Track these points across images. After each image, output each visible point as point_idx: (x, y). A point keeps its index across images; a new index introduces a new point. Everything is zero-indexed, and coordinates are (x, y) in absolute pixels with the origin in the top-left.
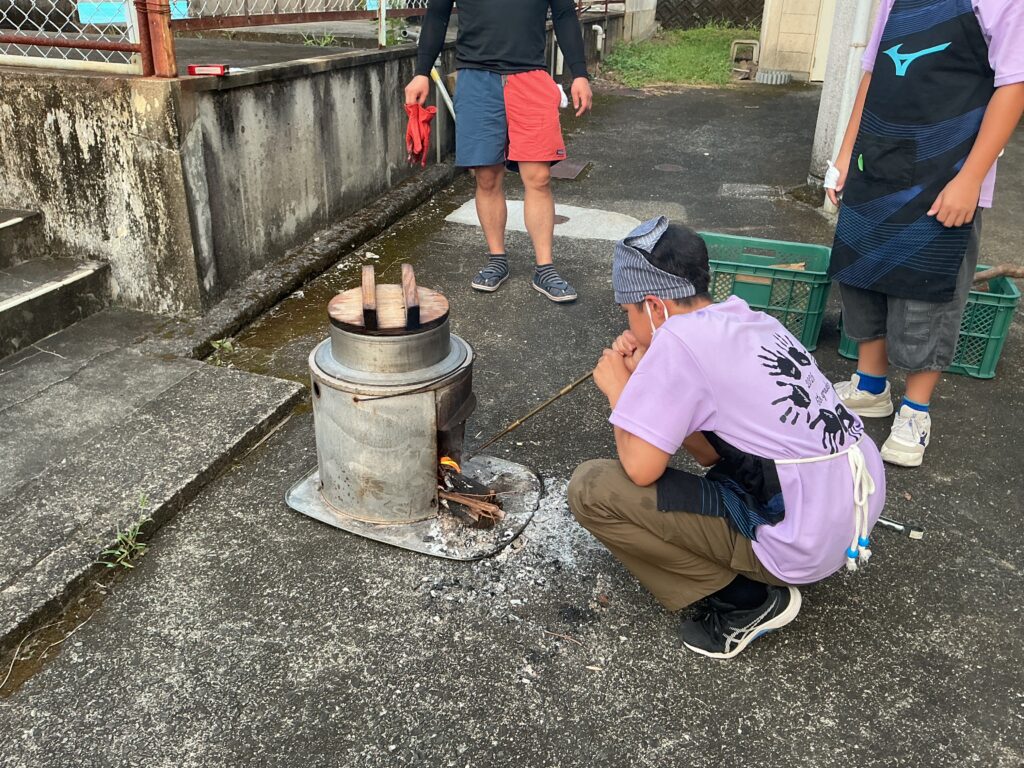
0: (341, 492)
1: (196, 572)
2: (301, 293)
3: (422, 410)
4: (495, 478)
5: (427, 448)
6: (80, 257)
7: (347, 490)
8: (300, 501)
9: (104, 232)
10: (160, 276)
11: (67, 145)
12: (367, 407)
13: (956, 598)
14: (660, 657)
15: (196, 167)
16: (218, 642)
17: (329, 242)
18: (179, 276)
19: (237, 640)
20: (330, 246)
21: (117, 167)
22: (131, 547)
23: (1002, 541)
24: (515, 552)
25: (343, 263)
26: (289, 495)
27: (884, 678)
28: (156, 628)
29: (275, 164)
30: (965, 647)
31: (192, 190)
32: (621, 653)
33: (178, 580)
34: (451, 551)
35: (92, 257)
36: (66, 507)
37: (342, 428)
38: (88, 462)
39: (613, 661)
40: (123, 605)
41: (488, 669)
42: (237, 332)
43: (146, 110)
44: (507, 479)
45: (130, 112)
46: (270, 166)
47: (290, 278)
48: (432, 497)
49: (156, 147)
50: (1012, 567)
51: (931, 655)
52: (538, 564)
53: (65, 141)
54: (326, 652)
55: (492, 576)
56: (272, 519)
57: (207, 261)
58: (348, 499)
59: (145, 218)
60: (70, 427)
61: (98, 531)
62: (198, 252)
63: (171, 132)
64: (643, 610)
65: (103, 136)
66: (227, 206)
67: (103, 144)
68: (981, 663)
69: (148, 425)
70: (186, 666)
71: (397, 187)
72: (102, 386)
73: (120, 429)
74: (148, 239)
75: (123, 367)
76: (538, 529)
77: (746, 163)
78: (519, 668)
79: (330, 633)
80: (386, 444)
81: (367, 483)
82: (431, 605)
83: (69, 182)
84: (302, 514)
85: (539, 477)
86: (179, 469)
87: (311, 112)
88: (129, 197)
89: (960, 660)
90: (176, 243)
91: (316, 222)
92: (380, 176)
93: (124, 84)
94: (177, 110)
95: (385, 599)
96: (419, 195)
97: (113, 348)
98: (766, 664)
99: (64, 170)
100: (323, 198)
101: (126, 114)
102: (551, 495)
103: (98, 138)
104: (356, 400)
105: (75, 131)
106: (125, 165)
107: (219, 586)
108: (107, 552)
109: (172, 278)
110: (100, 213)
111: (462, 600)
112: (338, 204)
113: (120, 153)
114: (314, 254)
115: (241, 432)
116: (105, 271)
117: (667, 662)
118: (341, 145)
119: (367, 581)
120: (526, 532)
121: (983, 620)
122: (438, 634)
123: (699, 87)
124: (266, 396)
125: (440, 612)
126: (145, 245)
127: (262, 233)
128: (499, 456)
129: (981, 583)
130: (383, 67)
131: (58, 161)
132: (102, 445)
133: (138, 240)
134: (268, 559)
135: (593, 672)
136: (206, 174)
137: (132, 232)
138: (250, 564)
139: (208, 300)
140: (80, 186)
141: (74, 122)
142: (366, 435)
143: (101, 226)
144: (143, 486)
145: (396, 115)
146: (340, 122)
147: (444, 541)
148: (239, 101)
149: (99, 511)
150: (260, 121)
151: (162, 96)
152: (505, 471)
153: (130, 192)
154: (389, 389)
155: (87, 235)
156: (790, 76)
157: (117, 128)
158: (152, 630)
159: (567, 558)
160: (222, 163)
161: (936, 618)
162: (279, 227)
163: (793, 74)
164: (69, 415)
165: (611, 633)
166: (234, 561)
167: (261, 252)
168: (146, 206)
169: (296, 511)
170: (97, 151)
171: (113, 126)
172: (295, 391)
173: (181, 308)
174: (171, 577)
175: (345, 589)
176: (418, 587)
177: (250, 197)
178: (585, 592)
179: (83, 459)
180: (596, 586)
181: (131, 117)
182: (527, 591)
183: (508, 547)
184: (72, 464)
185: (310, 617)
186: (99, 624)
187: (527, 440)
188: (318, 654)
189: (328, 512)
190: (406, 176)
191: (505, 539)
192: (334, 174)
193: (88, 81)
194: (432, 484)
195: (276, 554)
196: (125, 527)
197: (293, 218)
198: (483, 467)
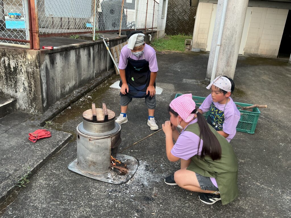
0: (84, 165)
1: (43, 188)
2: (70, 107)
3: (107, 143)
4: (126, 161)
5: (108, 153)
6: (8, 97)
7: (86, 164)
8: (72, 167)
9: (16, 90)
10: (31, 103)
11: (7, 67)
12: (93, 142)
13: (246, 193)
14: (171, 210)
15: (43, 74)
16: (51, 208)
17: (78, 93)
18: (36, 103)
19: (56, 207)
20: (78, 94)
21: (21, 73)
22: (25, 181)
23: (257, 178)
24: (132, 181)
25: (82, 99)
26: (68, 166)
27: (228, 215)
28: (33, 204)
29: (64, 72)
30: (248, 206)
31: (42, 80)
32: (160, 209)
33: (38, 190)
34: (114, 181)
35: (12, 97)
36: (6, 169)
37: (85, 148)
38: (12, 156)
39: (158, 211)
40: (23, 197)
41: (125, 214)
42: (52, 119)
43: (31, 58)
44: (129, 161)
45: (26, 59)
46: (63, 73)
47: (67, 103)
48: (109, 167)
49: (33, 68)
50: (259, 184)
51: (239, 208)
52: (138, 185)
53: (6, 65)
54: (81, 210)
55: (126, 189)
56: (64, 173)
57: (45, 99)
58: (86, 167)
59: (28, 87)
60: (6, 146)
61: (16, 176)
62: (42, 96)
63: (37, 65)
64: (166, 197)
65: (18, 64)
66: (51, 84)
67: (17, 67)
68: (252, 210)
69: (28, 146)
70: (42, 214)
71: (97, 78)
72: (15, 134)
73: (21, 147)
74: (29, 93)
75: (21, 129)
76: (138, 175)
77: (189, 74)
78: (134, 214)
79: (81, 205)
80: (97, 152)
81: (91, 163)
82: (109, 197)
83: (7, 77)
84: (72, 171)
85: (138, 160)
86: (38, 158)
87: (74, 59)
88: (24, 81)
89: (247, 209)
90: (37, 94)
91: (75, 88)
92: (92, 75)
93: (25, 51)
94: (39, 58)
95: (96, 195)
96: (103, 80)
97: (17, 123)
98: (198, 211)
99: (6, 73)
100: (77, 81)
101: (25, 59)
102: (141, 165)
103: (16, 65)
104: (90, 140)
105: (9, 63)
106: (23, 73)
107: (50, 192)
108: (19, 182)
109: (35, 104)
110: (15, 85)
111: (117, 195)
112: (81, 82)
113: (22, 69)
114: (74, 96)
115: (55, 148)
116: (15, 101)
117: (173, 211)
118: (82, 67)
119: (91, 190)
120: (135, 176)
121: (252, 199)
122: (111, 205)
123: (177, 52)
124: (61, 137)
125: (112, 199)
126: (27, 94)
127: (60, 91)
128: (127, 154)
129: (252, 189)
130: (94, 46)
131: (4, 71)
132: (16, 151)
133: (26, 93)
134: (63, 184)
135: (153, 214)
136: (46, 76)
137: (24, 91)
138: (58, 186)
139: (44, 109)
140: (10, 78)
141: (9, 60)
142: (92, 149)
143: (15, 89)
144: (28, 163)
145: (97, 59)
146: (82, 61)
147: (112, 179)
148: (56, 56)
149: (16, 170)
150: (61, 61)
151: (35, 55)
152: (128, 159)
153: (24, 80)
154: (99, 137)
155: (11, 91)
156: (200, 50)
157: (22, 63)
158: (32, 204)
159: (146, 183)
160: (50, 72)
161: (241, 198)
162: (64, 89)
163: (201, 49)
164: (6, 143)
165: (158, 204)
166: (54, 185)
167: (59, 96)
168: (28, 84)
169: (71, 171)
170: (15, 69)
171: (21, 62)
172: (70, 136)
173: (37, 112)
174: (36, 189)
175: (85, 193)
176: (105, 192)
177: (57, 81)
178: (151, 193)
179: (10, 155)
180: (153, 191)
181: (26, 60)
182: (135, 193)
183: (130, 180)
184: (7, 157)
185: (76, 200)
186: (16, 203)
187: (134, 150)
188: (78, 211)
189: (80, 171)
190: (99, 75)
191: (129, 178)
192: (80, 75)
193: (14, 50)
194: (109, 163)
195: (65, 183)
196: (23, 175)
197: (68, 87)
198: (122, 157)
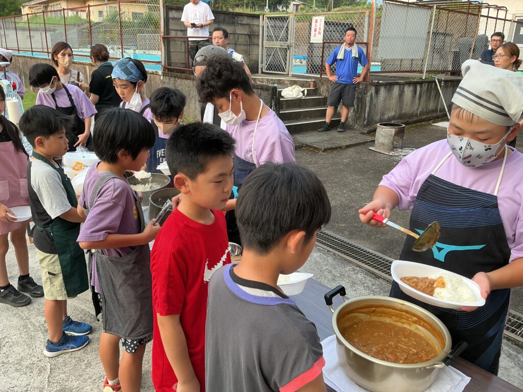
3: (392, 132)
5: (392, 139)
10: (356, 120)
15: (368, 99)
18: (360, 120)
22: (344, 147)
31: (366, 103)
43: (362, 88)
46: (384, 102)
49: (362, 95)
57: (366, 118)
58: (379, 147)
59: (356, 109)
60: (337, 136)
63: (365, 92)
66: (373, 108)
69: (349, 138)
71: (420, 115)
73: (344, 138)
84: (371, 149)
87: (398, 93)
90: (361, 114)
91: (393, 118)
92: (415, 111)
94: (367, 88)
96: (427, 119)
100: (396, 113)
112: (400, 115)
115: (365, 141)
118: (405, 102)
130: (422, 84)
136: (370, 101)
137: (353, 111)
139: (364, 126)
146: (406, 96)
148: (380, 88)
150: (384, 93)
162: (383, 116)
167: (378, 120)
173: (359, 127)
177: (378, 108)
190: (424, 113)
194: (392, 146)
197: (388, 116)
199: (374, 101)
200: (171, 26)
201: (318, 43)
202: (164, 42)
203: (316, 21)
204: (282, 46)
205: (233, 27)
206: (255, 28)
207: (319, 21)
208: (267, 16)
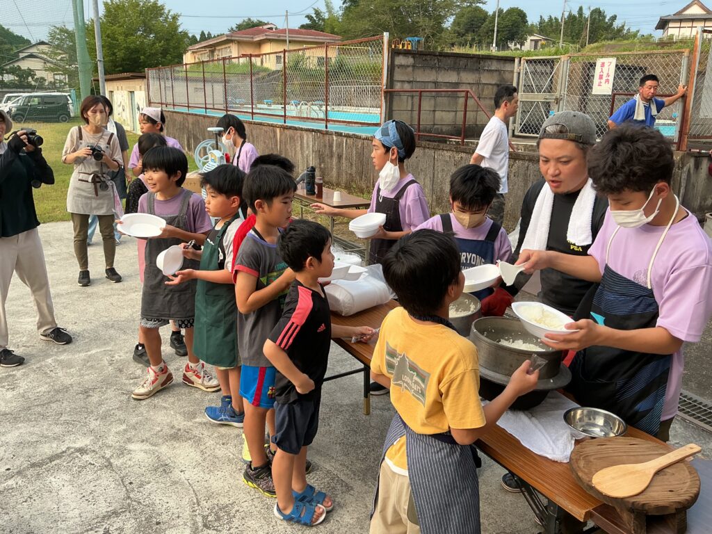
15: (684, 176)
31: (681, 183)
63: (680, 166)
66: (690, 190)
94: (684, 160)
136: (687, 179)
148: (702, 160)
150: (707, 167)
151: (680, 156)
160: (692, 177)
162: (705, 202)
177: (698, 190)
199: (693, 179)
200: (397, 77)
201: (605, 95)
202: (385, 98)
203: (603, 65)
204: (546, 99)
205: (477, 75)
206: (507, 76)
207: (606, 65)
208: (527, 58)
